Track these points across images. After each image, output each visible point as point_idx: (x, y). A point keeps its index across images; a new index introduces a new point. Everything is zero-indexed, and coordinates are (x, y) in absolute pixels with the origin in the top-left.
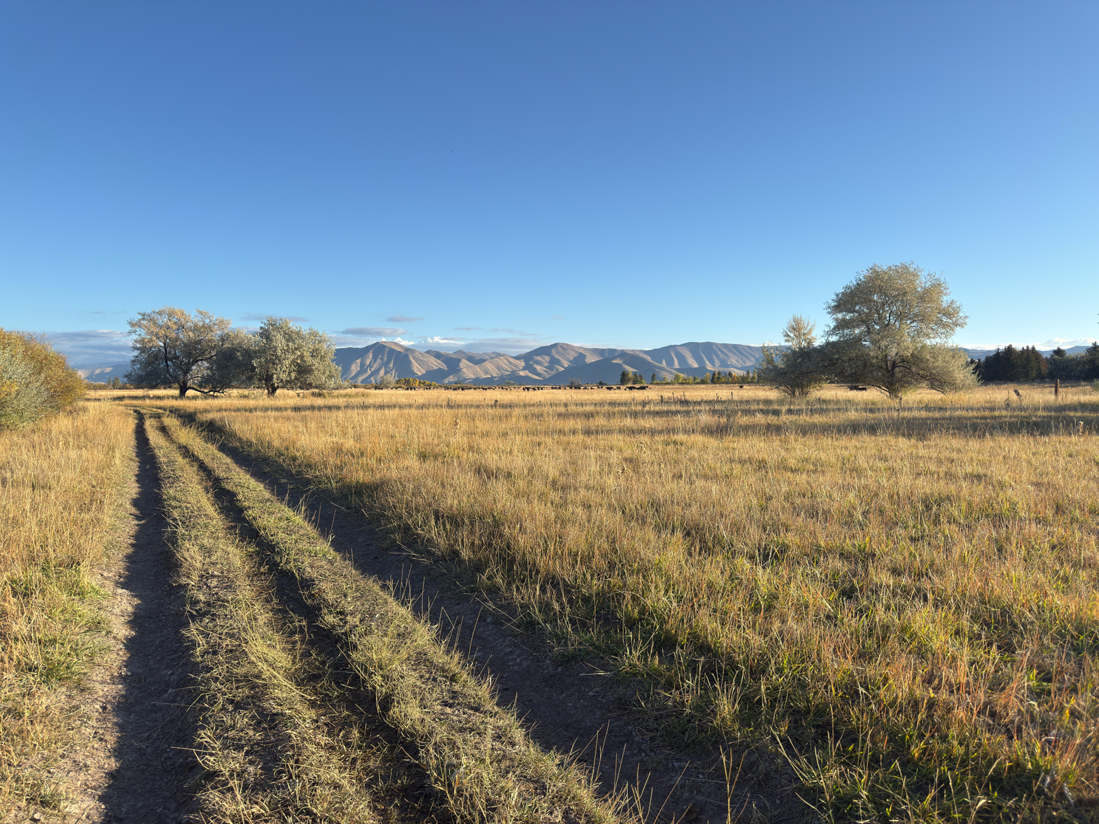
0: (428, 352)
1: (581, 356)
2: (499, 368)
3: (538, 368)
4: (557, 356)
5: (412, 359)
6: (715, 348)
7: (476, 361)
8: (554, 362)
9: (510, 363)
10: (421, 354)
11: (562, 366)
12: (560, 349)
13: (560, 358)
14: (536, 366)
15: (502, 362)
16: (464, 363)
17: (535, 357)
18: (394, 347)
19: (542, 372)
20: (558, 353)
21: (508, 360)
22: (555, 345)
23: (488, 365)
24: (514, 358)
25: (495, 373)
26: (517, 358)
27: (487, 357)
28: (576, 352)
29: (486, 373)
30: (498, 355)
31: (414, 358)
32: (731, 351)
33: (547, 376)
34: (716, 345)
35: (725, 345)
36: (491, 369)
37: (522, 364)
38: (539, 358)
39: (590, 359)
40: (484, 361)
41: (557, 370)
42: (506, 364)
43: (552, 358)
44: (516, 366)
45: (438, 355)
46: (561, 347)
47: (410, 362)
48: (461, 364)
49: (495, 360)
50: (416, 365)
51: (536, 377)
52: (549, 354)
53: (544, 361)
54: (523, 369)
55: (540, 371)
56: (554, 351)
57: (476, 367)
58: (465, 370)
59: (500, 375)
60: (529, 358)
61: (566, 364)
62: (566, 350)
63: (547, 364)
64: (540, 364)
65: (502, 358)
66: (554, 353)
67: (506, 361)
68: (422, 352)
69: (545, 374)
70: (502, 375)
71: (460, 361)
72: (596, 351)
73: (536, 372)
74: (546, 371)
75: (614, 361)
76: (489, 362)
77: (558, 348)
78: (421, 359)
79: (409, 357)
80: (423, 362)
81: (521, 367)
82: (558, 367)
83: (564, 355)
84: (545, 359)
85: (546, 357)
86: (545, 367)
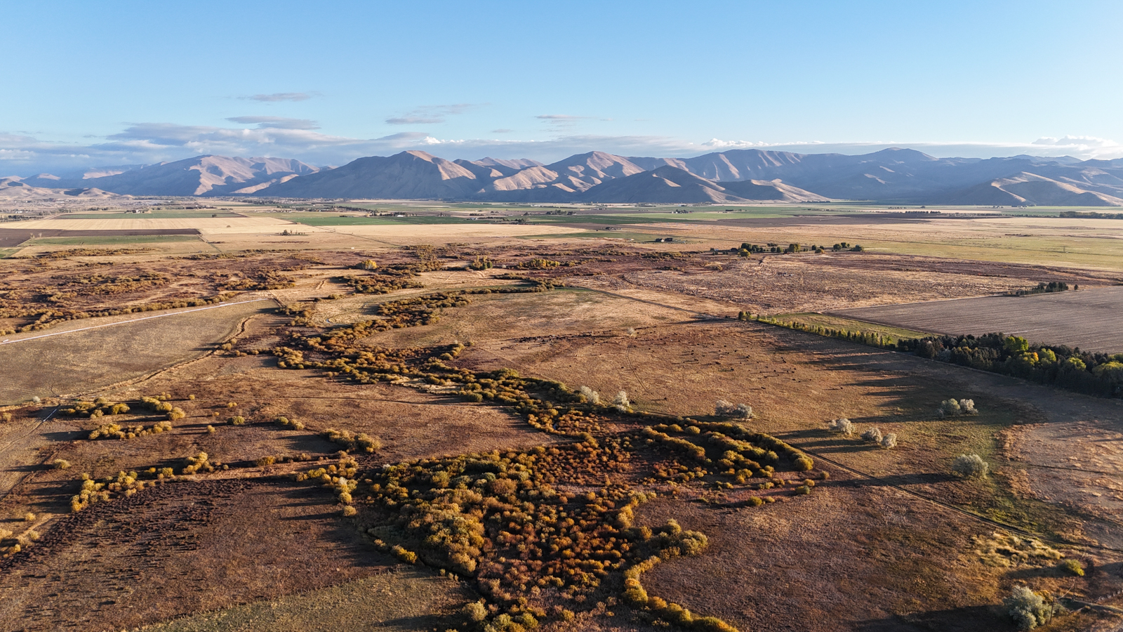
0: (456, 162)
1: (618, 166)
2: (532, 179)
3: (573, 180)
4: (592, 167)
5: (441, 170)
7: (508, 172)
8: (589, 173)
9: (544, 174)
10: (450, 164)
11: (599, 178)
12: (595, 158)
13: (596, 169)
14: (571, 178)
15: (536, 173)
16: (495, 173)
17: (570, 167)
18: (421, 156)
19: (578, 185)
20: (593, 162)
21: (541, 171)
22: (590, 155)
23: (521, 177)
25: (528, 185)
26: (550, 167)
27: (517, 168)
28: (612, 161)
29: (519, 184)
30: (532, 165)
31: (443, 168)
33: (584, 190)
36: (523, 181)
37: (554, 175)
38: (573, 169)
39: (630, 170)
40: (517, 171)
41: (593, 182)
42: (539, 176)
43: (587, 168)
44: (550, 178)
45: (466, 164)
46: (596, 155)
47: (440, 173)
48: (492, 175)
49: (528, 170)
50: (445, 177)
51: (572, 190)
52: (584, 164)
53: (579, 172)
54: (558, 181)
55: (575, 183)
56: (588, 160)
57: (509, 178)
58: (497, 182)
59: (534, 187)
60: (561, 167)
61: (602, 175)
62: (601, 159)
63: (581, 175)
64: (575, 175)
65: (535, 168)
66: (589, 162)
67: (539, 172)
68: (451, 160)
69: (581, 186)
70: (536, 188)
71: (491, 171)
72: (633, 160)
73: (572, 186)
74: (582, 184)
75: (654, 176)
76: (521, 173)
77: (593, 157)
78: (450, 168)
79: (436, 167)
80: (451, 171)
81: (555, 179)
82: (594, 179)
83: (600, 164)
84: (579, 170)
85: (580, 166)
86: (579, 179)
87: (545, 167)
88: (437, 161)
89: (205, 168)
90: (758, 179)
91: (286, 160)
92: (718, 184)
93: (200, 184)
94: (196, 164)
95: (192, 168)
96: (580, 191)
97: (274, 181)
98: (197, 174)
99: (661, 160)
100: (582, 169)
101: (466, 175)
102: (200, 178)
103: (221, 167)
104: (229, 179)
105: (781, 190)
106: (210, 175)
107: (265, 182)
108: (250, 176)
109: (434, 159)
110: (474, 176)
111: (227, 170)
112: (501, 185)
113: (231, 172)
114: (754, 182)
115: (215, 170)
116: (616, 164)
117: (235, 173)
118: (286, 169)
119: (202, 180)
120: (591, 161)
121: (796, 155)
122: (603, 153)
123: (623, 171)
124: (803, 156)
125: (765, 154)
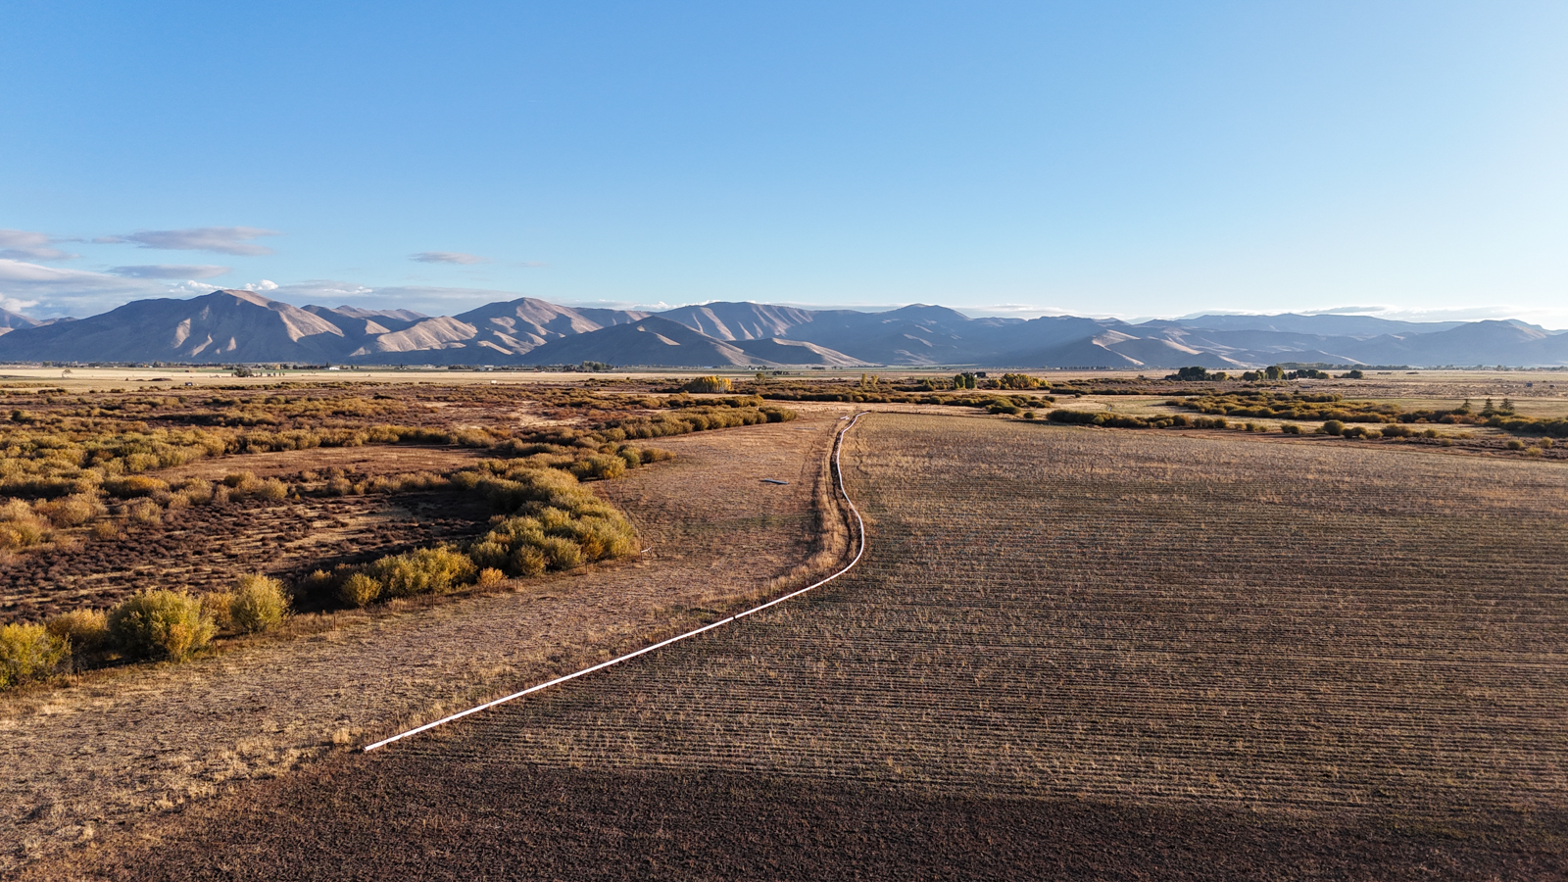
0: (307, 308)
1: (562, 321)
2: (438, 335)
3: (504, 337)
4: (525, 318)
5: (285, 320)
6: (755, 311)
7: (395, 325)
8: (523, 330)
9: (455, 328)
10: (298, 311)
11: (539, 335)
12: (529, 307)
13: (532, 322)
14: (497, 333)
15: (443, 327)
16: (375, 327)
17: (493, 320)
19: (513, 344)
20: (525, 312)
21: (450, 324)
22: (520, 302)
23: (419, 330)
25: (434, 343)
26: (461, 318)
27: (412, 319)
28: (553, 312)
29: (419, 342)
30: (432, 317)
31: (289, 317)
32: (777, 316)
34: (756, 306)
35: (768, 307)
36: (426, 338)
37: (472, 330)
38: (498, 321)
39: (581, 326)
40: (411, 324)
41: (532, 341)
42: (449, 331)
43: (519, 320)
44: (466, 334)
45: (323, 313)
46: (530, 303)
47: (284, 324)
48: (370, 329)
49: (430, 322)
50: (296, 332)
51: (507, 352)
52: (513, 315)
53: (508, 326)
54: (480, 337)
55: (507, 342)
56: (519, 310)
57: (401, 333)
58: (380, 339)
59: (444, 347)
60: (482, 317)
61: (543, 332)
62: (538, 309)
63: (513, 331)
64: (503, 330)
66: (519, 312)
67: (447, 325)
68: (299, 308)
70: (448, 348)
71: (366, 324)
72: (586, 313)
73: (502, 344)
74: (516, 342)
75: (641, 329)
76: (421, 326)
77: (525, 306)
78: (300, 318)
79: (279, 316)
80: (302, 323)
81: (473, 336)
82: (532, 335)
83: (536, 317)
84: (507, 323)
85: (509, 319)
86: (511, 335)
87: (456, 317)
88: (276, 306)
92: (729, 343)
99: (623, 313)
100: (512, 322)
101: (328, 330)
109: (272, 304)
110: (342, 331)
112: (390, 343)
116: (561, 316)
120: (523, 312)
121: (801, 311)
122: (539, 301)
123: (573, 326)
124: (810, 313)
125: (761, 309)
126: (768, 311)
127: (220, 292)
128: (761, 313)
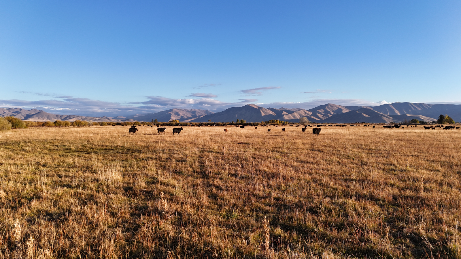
0: (268, 109)
1: (340, 110)
2: (300, 115)
3: (319, 115)
4: (328, 110)
5: (261, 112)
6: (410, 105)
7: (290, 112)
8: (326, 112)
9: (306, 113)
10: (265, 109)
12: (330, 106)
13: (330, 111)
15: (302, 113)
16: (284, 113)
17: (318, 110)
18: (254, 106)
19: (321, 117)
20: (329, 108)
21: (305, 112)
22: (327, 105)
23: (295, 114)
24: (307, 110)
25: (298, 117)
26: (309, 111)
27: (294, 110)
28: (337, 107)
29: (294, 117)
30: (300, 110)
31: (262, 111)
32: (418, 107)
33: (324, 119)
34: (410, 104)
35: (415, 104)
36: (296, 116)
37: (311, 113)
38: (319, 111)
39: (345, 111)
40: (294, 112)
41: (328, 116)
42: (303, 113)
43: (326, 110)
44: (308, 114)
45: (272, 110)
46: (330, 105)
47: (261, 113)
48: (283, 114)
49: (298, 111)
50: (263, 114)
51: (318, 119)
53: (322, 112)
54: (312, 115)
55: (320, 116)
57: (290, 115)
58: (285, 116)
59: (301, 118)
60: (314, 111)
61: (332, 113)
62: (332, 107)
63: (323, 113)
64: (320, 113)
65: (302, 111)
66: (326, 108)
67: (304, 112)
69: (323, 118)
71: (283, 112)
72: (347, 107)
73: (318, 117)
74: (323, 117)
75: (357, 112)
76: (296, 113)
77: (328, 106)
78: (265, 111)
79: (260, 111)
80: (265, 112)
81: (311, 115)
82: (329, 115)
83: (331, 109)
84: (322, 111)
85: (323, 110)
86: (322, 115)
88: (260, 108)
89: (173, 113)
90: (409, 114)
91: (204, 110)
92: (389, 116)
93: (171, 118)
94: (170, 112)
95: (169, 113)
96: (322, 120)
97: (197, 117)
98: (170, 115)
100: (323, 111)
101: (272, 114)
102: (171, 116)
103: (179, 112)
104: (182, 117)
105: (422, 118)
106: (175, 115)
107: (194, 118)
108: (190, 116)
110: (275, 114)
111: (181, 114)
113: (183, 114)
114: (408, 115)
115: (177, 114)
116: (339, 109)
117: (184, 115)
118: (203, 113)
119: (172, 117)
120: (327, 108)
121: (429, 105)
122: (333, 104)
123: (343, 112)
124: (432, 105)
125: (412, 104)
126: (415, 105)
127: (247, 105)
128: (412, 106)
